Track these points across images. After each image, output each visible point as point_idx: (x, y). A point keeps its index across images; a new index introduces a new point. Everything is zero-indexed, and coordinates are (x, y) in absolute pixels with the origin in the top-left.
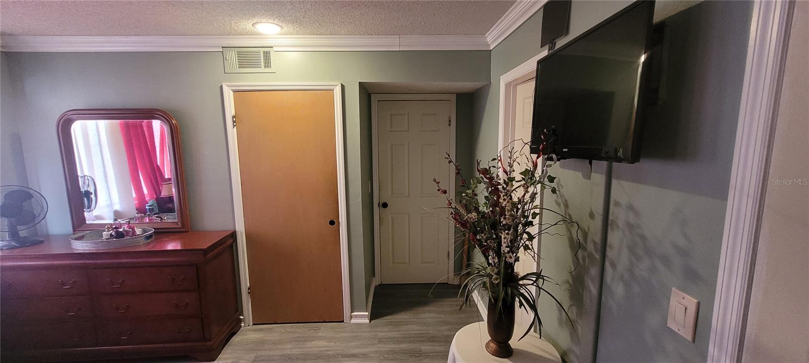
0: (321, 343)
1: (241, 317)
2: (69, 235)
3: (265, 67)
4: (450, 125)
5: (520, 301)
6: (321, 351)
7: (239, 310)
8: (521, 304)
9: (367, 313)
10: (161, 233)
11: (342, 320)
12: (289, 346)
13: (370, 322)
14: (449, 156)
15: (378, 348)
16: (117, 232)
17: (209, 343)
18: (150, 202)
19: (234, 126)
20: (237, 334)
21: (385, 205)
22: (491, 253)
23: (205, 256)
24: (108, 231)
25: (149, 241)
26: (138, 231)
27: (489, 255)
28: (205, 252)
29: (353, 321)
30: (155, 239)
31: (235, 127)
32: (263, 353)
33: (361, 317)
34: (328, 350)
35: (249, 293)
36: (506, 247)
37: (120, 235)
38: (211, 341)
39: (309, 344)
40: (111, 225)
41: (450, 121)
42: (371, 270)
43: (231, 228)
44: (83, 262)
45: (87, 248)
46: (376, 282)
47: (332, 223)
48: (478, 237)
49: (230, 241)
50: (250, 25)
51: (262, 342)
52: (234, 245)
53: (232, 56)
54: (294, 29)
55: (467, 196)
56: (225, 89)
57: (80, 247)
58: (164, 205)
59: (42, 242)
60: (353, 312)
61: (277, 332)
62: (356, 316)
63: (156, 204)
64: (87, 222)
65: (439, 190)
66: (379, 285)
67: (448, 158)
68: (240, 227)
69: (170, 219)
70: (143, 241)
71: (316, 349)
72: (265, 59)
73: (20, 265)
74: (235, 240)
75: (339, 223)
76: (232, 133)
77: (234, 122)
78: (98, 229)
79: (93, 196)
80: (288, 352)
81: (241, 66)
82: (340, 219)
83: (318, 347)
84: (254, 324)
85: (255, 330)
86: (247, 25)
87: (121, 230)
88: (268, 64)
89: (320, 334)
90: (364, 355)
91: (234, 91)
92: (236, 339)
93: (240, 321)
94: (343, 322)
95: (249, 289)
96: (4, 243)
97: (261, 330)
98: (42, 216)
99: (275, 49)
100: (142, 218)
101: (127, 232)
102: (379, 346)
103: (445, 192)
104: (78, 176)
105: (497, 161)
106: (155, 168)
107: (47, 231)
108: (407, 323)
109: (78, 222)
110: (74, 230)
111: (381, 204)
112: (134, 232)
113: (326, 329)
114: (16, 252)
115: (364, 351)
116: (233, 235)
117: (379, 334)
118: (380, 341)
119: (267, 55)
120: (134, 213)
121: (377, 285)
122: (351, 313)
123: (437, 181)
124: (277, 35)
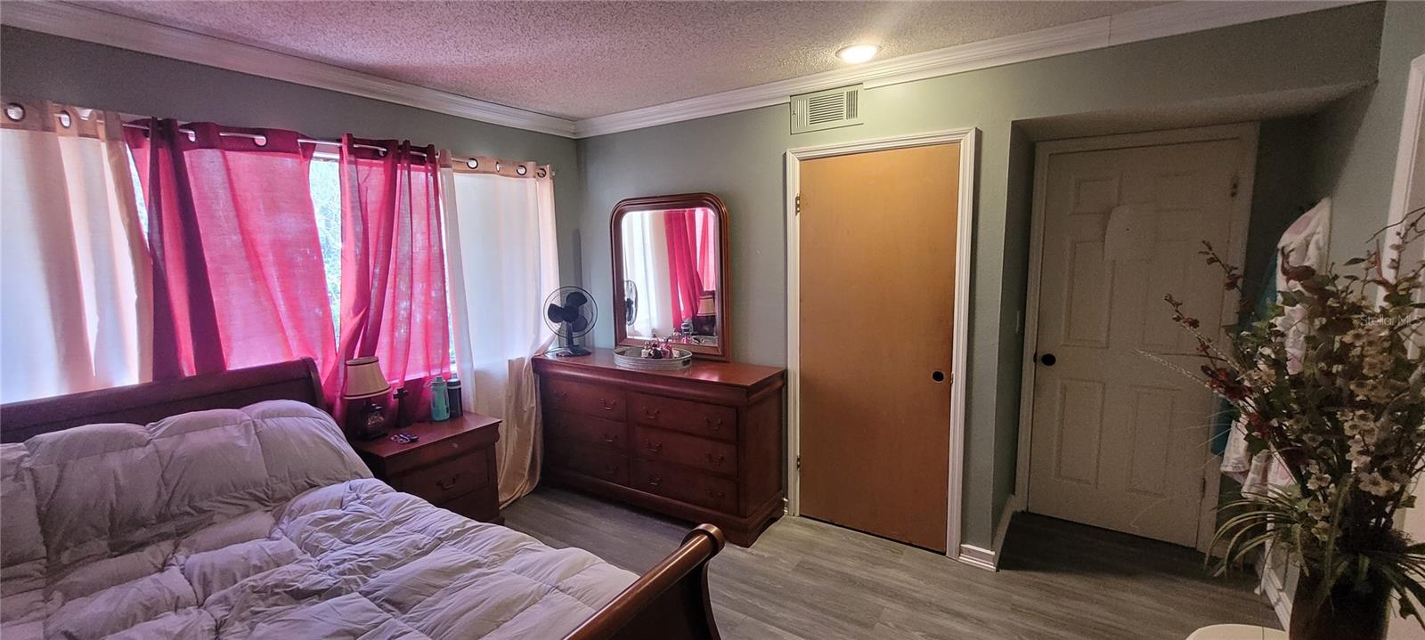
0: (903, 576)
1: (785, 500)
2: (611, 350)
3: (849, 116)
4: (1233, 195)
5: (1404, 602)
6: (902, 587)
7: (782, 488)
8: (1407, 609)
9: (993, 553)
10: (699, 359)
11: (943, 551)
12: (850, 563)
13: (997, 571)
14: (1210, 248)
15: (1009, 619)
16: (655, 351)
17: (743, 521)
18: (687, 321)
19: (797, 212)
20: (779, 521)
21: (1049, 360)
22: (1314, 469)
23: (748, 396)
24: (647, 349)
25: (686, 367)
26: (676, 353)
27: (1309, 474)
28: (749, 390)
29: (964, 558)
30: (693, 366)
31: (798, 214)
32: (812, 560)
33: (981, 558)
34: (915, 591)
35: (798, 466)
36: (1361, 453)
37: (658, 355)
38: (746, 518)
39: (881, 570)
40: (650, 342)
41: (1235, 186)
42: (1008, 481)
43: (781, 366)
44: (623, 381)
45: (628, 366)
46: (1016, 504)
47: (938, 376)
48: (1275, 423)
49: (779, 384)
50: (833, 54)
51: (811, 545)
52: (784, 390)
53: (802, 107)
54: (899, 46)
55: (1254, 335)
56: (790, 157)
57: (623, 363)
58: (701, 325)
59: (589, 353)
60: (964, 543)
61: (832, 537)
62: (970, 552)
63: (691, 325)
64: (628, 337)
65: (1178, 319)
66: (1023, 512)
67: (1208, 253)
68: (794, 367)
69: (709, 343)
70: (679, 365)
71: (894, 582)
72: (848, 105)
73: (574, 376)
74: (785, 384)
75: (950, 379)
76: (794, 221)
77: (797, 206)
78: (637, 346)
79: (633, 306)
80: (847, 570)
81: (814, 120)
82: (953, 372)
83: (897, 580)
84: (801, 515)
85: (801, 524)
86: (829, 56)
87: (659, 349)
88: (852, 112)
89: (901, 561)
90: (979, 620)
91: (801, 160)
92: (774, 527)
93: (782, 504)
94: (944, 554)
95: (798, 460)
96: (563, 350)
97: (811, 526)
98: (591, 326)
99: (866, 86)
100: (679, 338)
101: (665, 353)
102: (1012, 616)
103: (1194, 324)
104: (623, 281)
105: (1363, 265)
106: (694, 273)
107: (593, 345)
108: (1076, 597)
109: (620, 336)
110: (616, 345)
111: (1040, 355)
112: (671, 353)
113: (911, 557)
114: (571, 361)
115: (984, 615)
116: (784, 375)
117: (1015, 597)
118: (1015, 609)
119: (853, 97)
120: (672, 332)
121: (1019, 510)
122: (962, 542)
123: (1176, 299)
124: (871, 61)
